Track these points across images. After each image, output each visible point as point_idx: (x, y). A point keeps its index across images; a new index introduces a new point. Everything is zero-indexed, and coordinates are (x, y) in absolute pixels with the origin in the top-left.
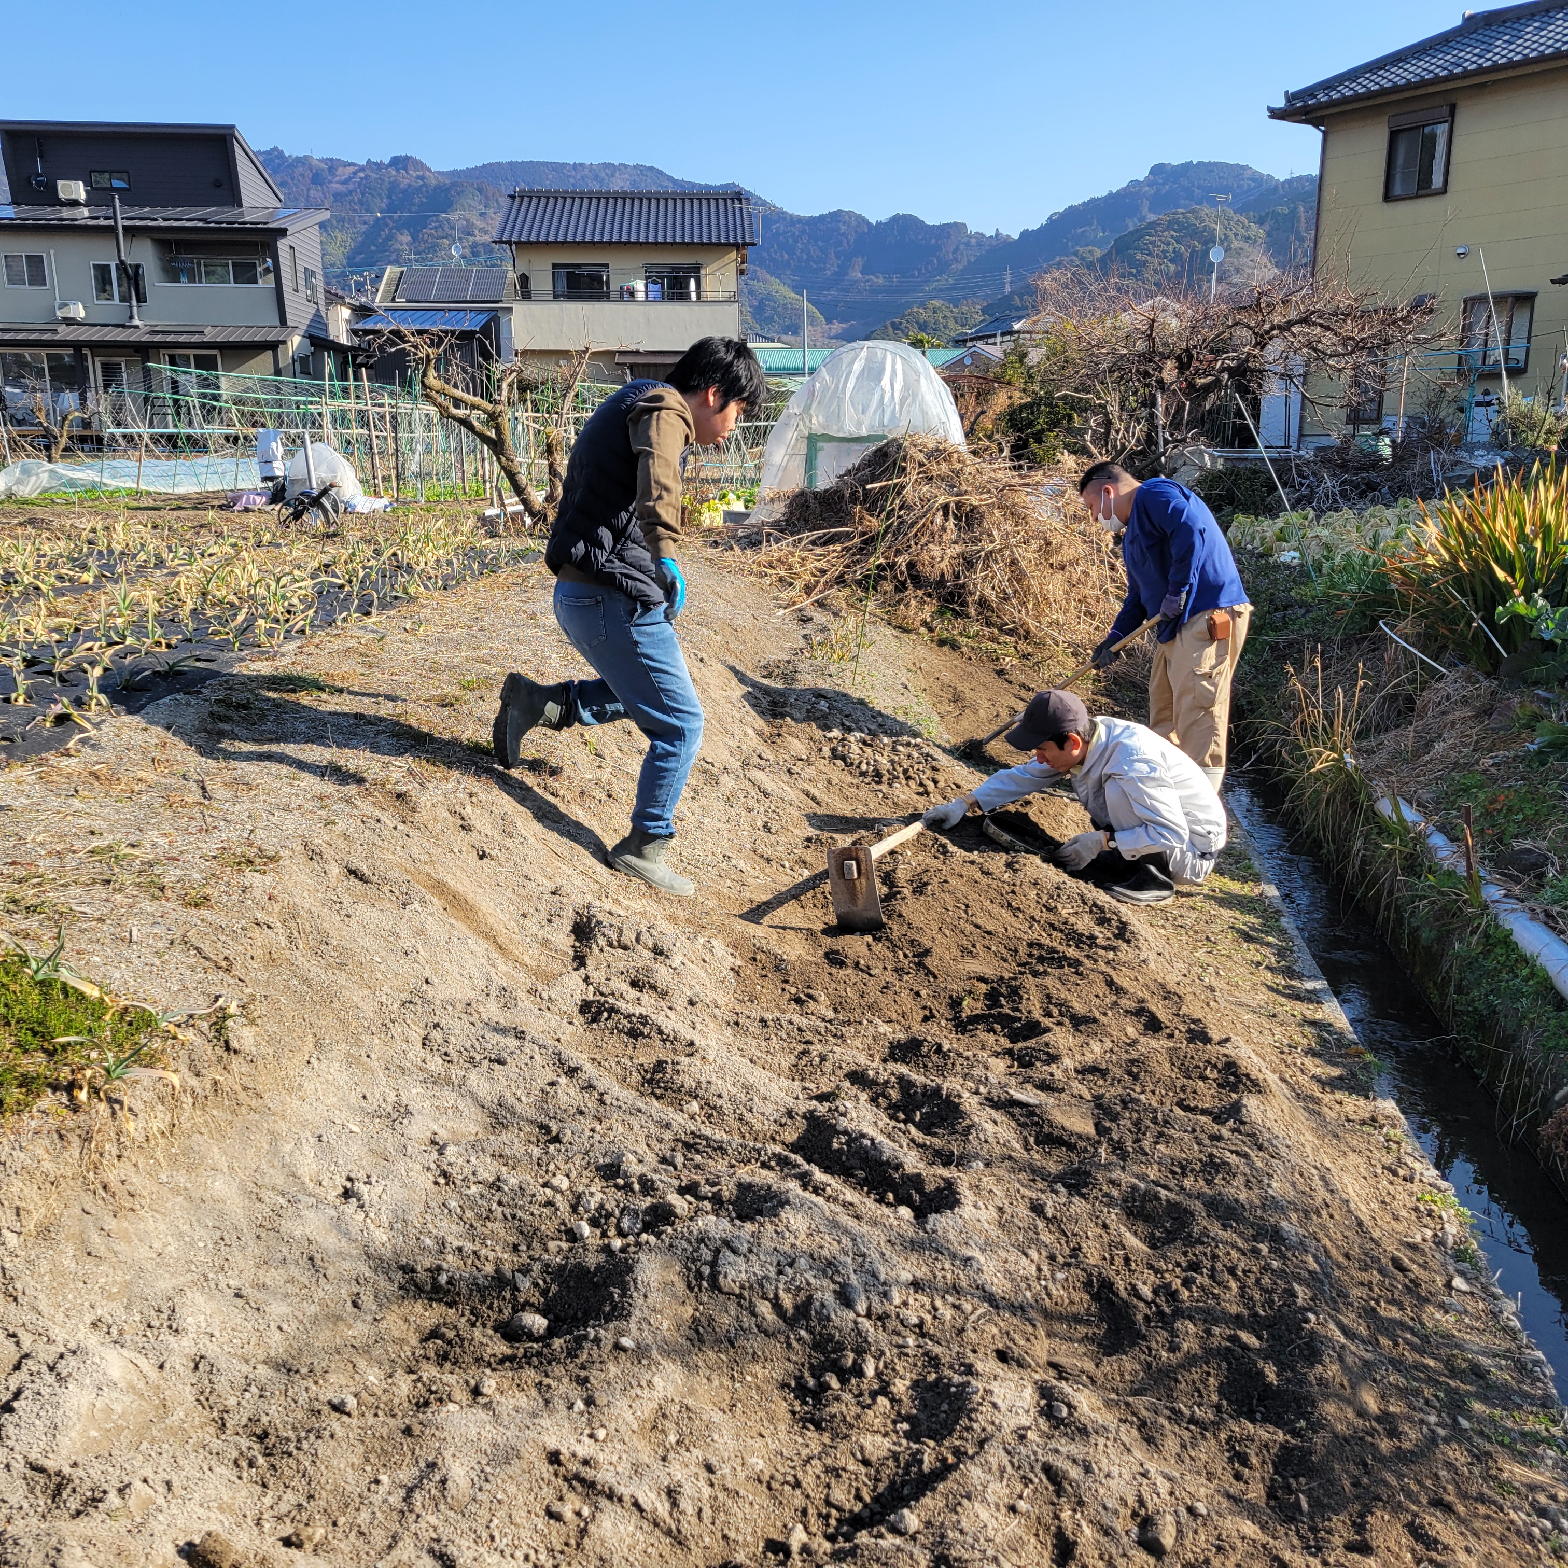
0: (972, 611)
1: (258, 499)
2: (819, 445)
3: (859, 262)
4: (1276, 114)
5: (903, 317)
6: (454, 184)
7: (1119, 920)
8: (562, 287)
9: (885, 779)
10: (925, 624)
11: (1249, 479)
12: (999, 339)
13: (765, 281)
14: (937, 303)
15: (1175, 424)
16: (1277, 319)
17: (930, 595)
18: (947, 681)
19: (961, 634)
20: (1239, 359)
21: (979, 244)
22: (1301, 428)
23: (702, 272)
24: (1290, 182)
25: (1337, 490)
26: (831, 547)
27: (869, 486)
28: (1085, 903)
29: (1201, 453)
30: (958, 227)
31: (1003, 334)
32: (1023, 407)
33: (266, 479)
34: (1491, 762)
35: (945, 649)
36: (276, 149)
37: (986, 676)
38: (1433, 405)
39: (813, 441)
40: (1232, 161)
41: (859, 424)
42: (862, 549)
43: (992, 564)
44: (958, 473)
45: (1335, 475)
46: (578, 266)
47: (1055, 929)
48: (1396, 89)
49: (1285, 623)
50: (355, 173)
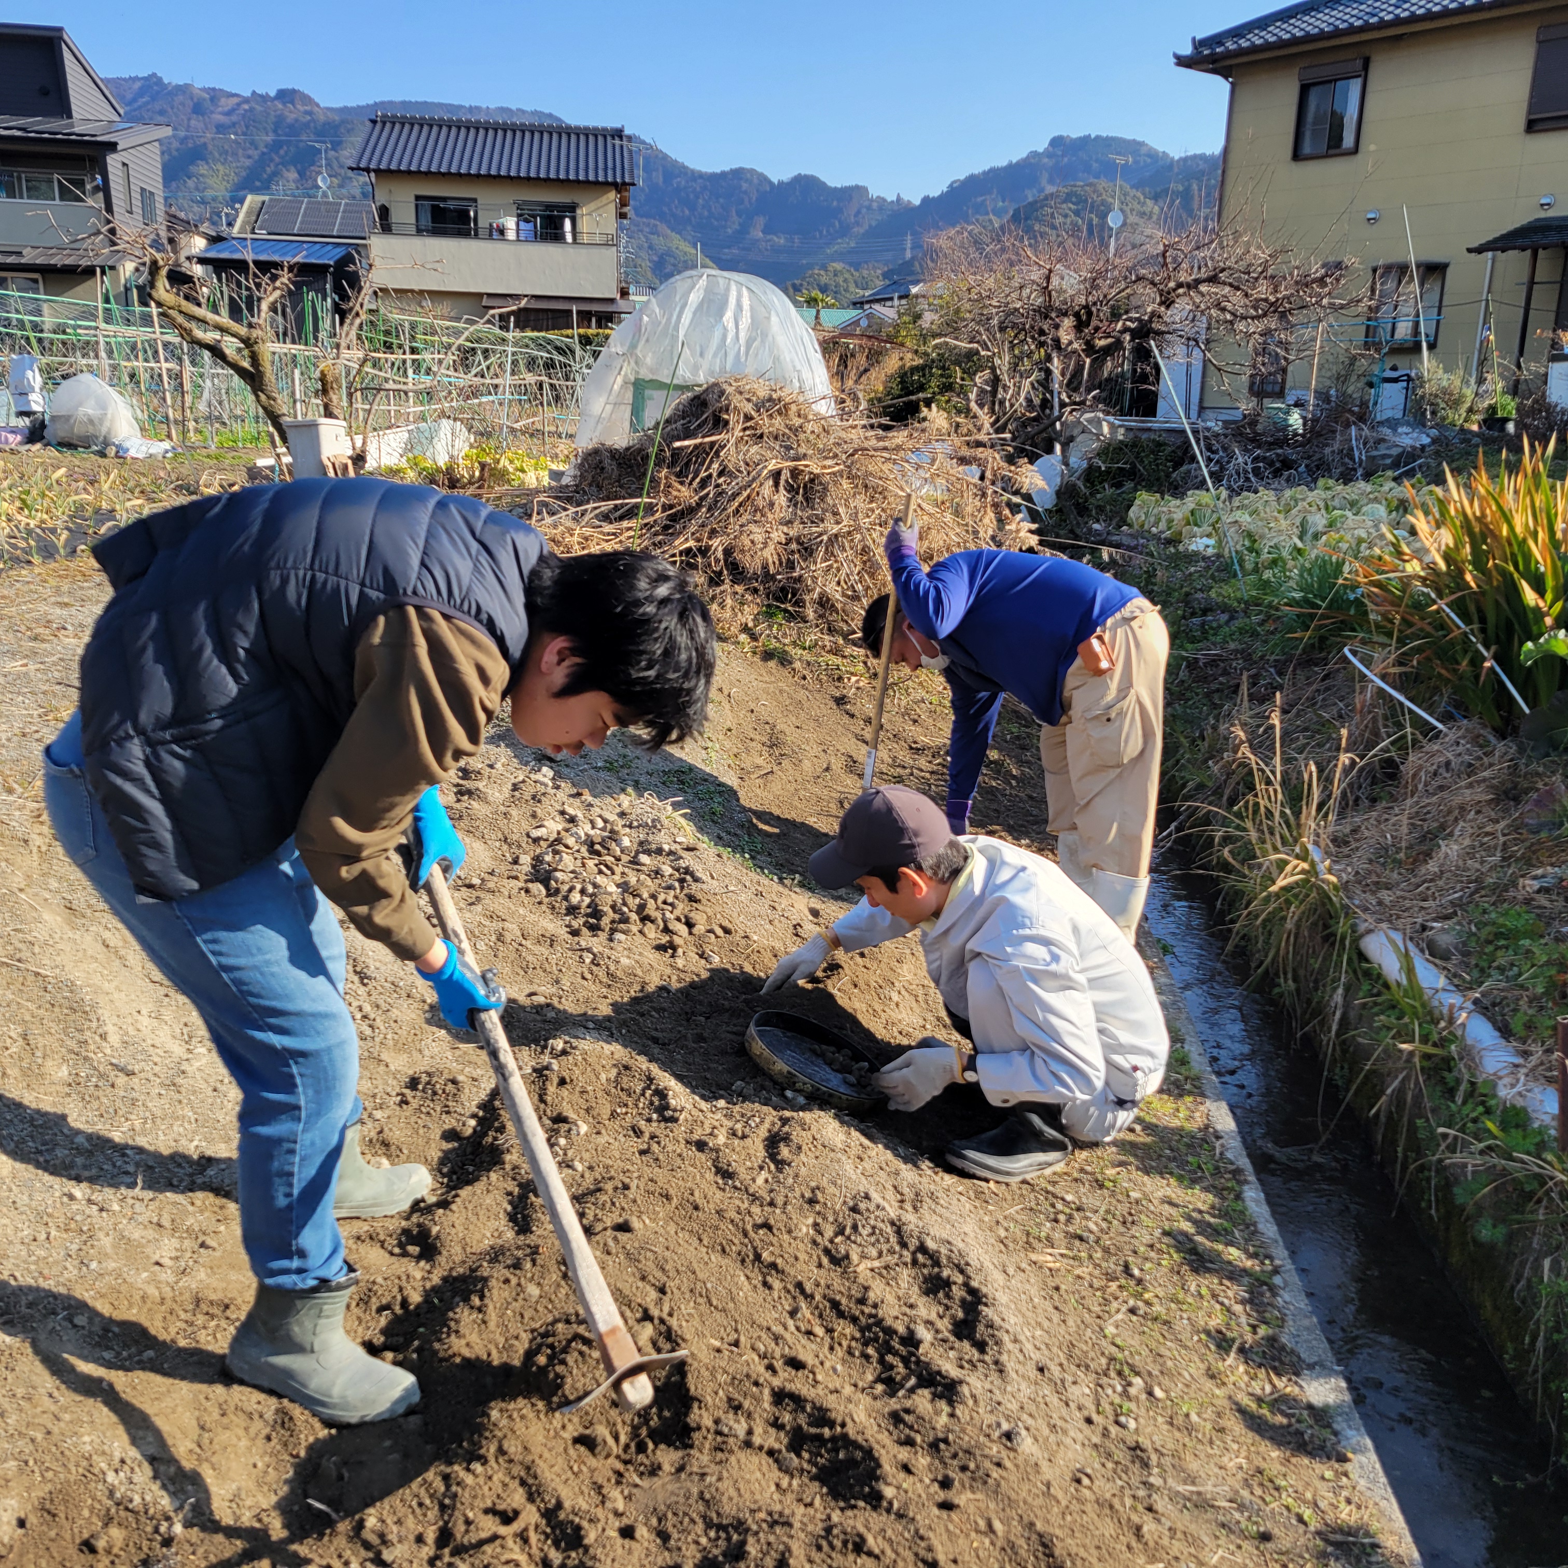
0: (810, 613)
1: (11, 437)
2: (648, 392)
3: (760, 221)
4: (1183, 62)
5: (804, 279)
6: (343, 122)
7: (966, 1285)
8: (426, 221)
9: (605, 922)
10: (745, 629)
11: (1152, 452)
12: (896, 302)
13: (666, 237)
14: (838, 266)
15: (1073, 384)
16: (1183, 277)
17: (755, 591)
18: (765, 715)
19: (794, 643)
20: (1139, 320)
21: (881, 209)
22: (1201, 400)
23: (579, 212)
24: (1185, 160)
25: (1249, 467)
26: (625, 524)
27: (677, 444)
28: (904, 1245)
29: (1099, 422)
30: (859, 191)
31: (900, 298)
32: (914, 369)
33: (21, 414)
34: (1536, 885)
35: (772, 664)
36: (154, 75)
37: (823, 708)
38: (1342, 379)
39: (640, 387)
40: (1129, 137)
41: (696, 368)
42: (666, 528)
43: (836, 551)
44: (795, 430)
45: (1246, 450)
46: (444, 199)
47: (841, 1315)
48: (1308, 38)
49: (1205, 632)
50: (239, 105)
